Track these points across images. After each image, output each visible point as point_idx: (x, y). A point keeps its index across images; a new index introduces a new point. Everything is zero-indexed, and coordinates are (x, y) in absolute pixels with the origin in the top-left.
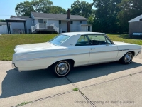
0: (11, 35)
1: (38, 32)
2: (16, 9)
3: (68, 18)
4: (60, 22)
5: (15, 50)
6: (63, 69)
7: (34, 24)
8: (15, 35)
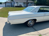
0: (7, 8)
1: (16, 7)
4: (24, 3)
5: (8, 13)
6: (31, 23)
7: (15, 4)
8: (8, 8)
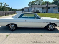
2: (29, 4)
3: (47, 6)
4: (43, 8)
